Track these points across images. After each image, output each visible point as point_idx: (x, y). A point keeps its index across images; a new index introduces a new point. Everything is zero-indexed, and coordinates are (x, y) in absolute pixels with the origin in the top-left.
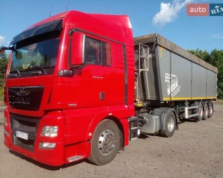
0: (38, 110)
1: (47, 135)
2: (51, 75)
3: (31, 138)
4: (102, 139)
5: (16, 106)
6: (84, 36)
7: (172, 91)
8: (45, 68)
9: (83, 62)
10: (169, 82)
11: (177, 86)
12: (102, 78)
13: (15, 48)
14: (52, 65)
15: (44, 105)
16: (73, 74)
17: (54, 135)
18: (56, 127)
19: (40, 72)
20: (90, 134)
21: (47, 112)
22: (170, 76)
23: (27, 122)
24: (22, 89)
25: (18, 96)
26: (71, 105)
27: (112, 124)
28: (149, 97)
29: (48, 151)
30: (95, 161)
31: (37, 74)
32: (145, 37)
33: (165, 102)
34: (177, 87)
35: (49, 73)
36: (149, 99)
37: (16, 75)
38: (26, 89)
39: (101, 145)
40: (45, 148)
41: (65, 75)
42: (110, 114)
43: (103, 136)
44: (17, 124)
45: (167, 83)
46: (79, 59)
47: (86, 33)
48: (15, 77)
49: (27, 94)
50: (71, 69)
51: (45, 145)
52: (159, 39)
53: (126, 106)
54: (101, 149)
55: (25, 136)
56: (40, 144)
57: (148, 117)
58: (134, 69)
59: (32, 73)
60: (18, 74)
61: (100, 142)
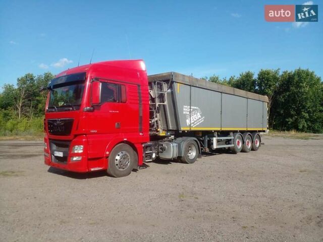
0: (69, 135)
1: (76, 152)
2: (78, 111)
3: (65, 155)
4: (118, 158)
5: (54, 133)
6: (101, 84)
7: (192, 122)
8: (75, 106)
9: (100, 102)
10: (188, 113)
11: (200, 116)
12: (118, 112)
13: (52, 87)
14: (79, 103)
15: (74, 131)
16: (94, 110)
17: (81, 151)
18: (82, 146)
19: (71, 109)
20: (108, 153)
21: (76, 136)
22: (190, 108)
23: (61, 145)
24: (58, 121)
25: (55, 126)
26: (93, 131)
27: (128, 147)
28: (171, 128)
29: (77, 162)
30: (112, 173)
31: (69, 110)
32: (164, 75)
33: (184, 131)
34: (199, 118)
35: (77, 110)
36: (171, 129)
37: (54, 110)
38: (61, 120)
39: (117, 162)
40: (75, 160)
41: (88, 111)
42: (125, 139)
43: (119, 155)
44: (54, 147)
45: (186, 115)
46: (97, 97)
47: (102, 82)
48: (53, 111)
49: (62, 124)
50: (92, 107)
51: (75, 159)
52: (176, 76)
53: (141, 134)
54: (117, 165)
55: (60, 154)
56: (71, 158)
57: (167, 145)
58: (149, 104)
59: (66, 109)
60: (55, 110)
61: (117, 160)
